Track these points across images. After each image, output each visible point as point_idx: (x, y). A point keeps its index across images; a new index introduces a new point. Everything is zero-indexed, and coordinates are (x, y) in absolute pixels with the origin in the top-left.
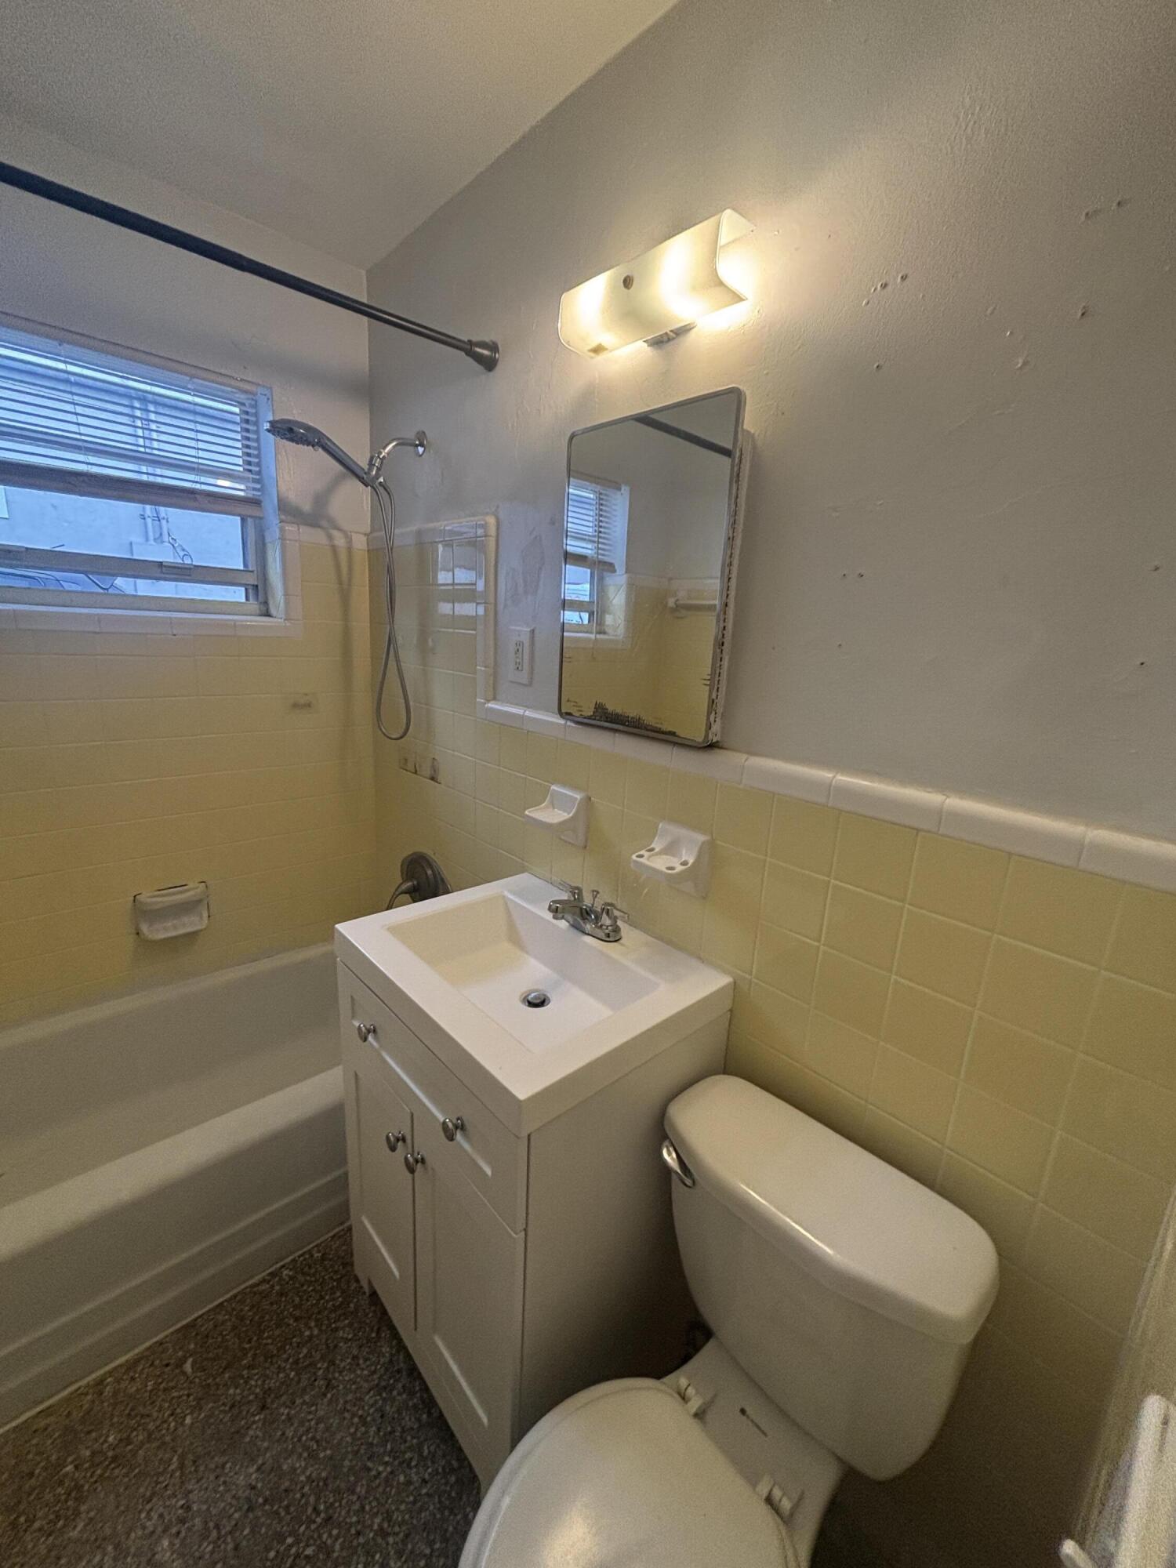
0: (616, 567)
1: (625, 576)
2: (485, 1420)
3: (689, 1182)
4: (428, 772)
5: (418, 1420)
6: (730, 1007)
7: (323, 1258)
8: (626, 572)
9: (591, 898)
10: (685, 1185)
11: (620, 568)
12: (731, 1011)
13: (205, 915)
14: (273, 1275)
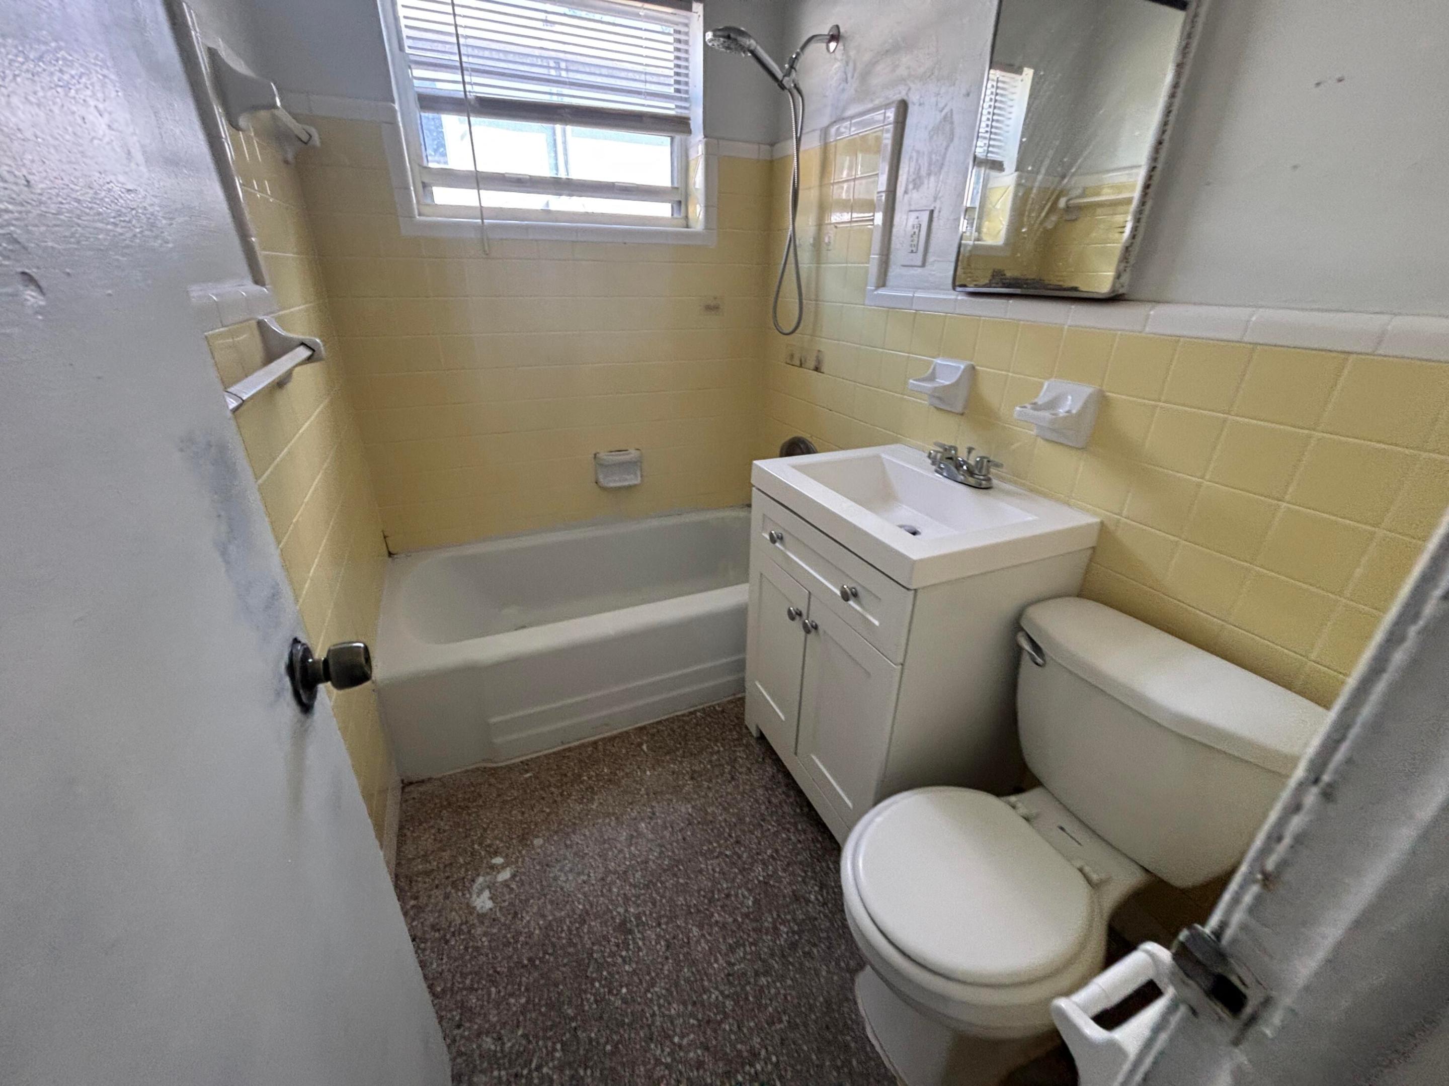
0: (1005, 166)
1: (1016, 173)
2: (850, 804)
3: (1039, 660)
4: (812, 364)
5: (795, 811)
6: (1093, 545)
7: (723, 711)
8: (1016, 171)
9: (966, 454)
10: (1037, 664)
11: (1010, 164)
12: (1094, 548)
13: (639, 473)
14: (691, 713)
